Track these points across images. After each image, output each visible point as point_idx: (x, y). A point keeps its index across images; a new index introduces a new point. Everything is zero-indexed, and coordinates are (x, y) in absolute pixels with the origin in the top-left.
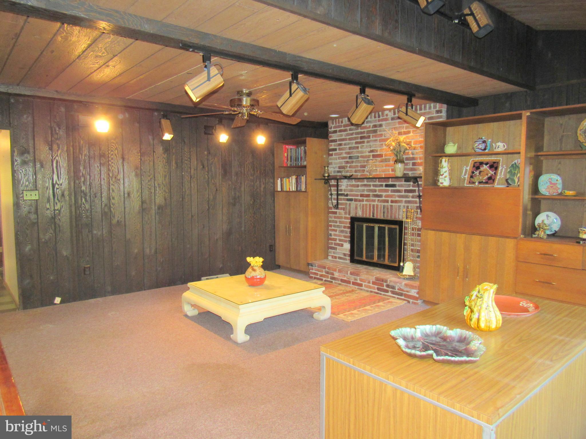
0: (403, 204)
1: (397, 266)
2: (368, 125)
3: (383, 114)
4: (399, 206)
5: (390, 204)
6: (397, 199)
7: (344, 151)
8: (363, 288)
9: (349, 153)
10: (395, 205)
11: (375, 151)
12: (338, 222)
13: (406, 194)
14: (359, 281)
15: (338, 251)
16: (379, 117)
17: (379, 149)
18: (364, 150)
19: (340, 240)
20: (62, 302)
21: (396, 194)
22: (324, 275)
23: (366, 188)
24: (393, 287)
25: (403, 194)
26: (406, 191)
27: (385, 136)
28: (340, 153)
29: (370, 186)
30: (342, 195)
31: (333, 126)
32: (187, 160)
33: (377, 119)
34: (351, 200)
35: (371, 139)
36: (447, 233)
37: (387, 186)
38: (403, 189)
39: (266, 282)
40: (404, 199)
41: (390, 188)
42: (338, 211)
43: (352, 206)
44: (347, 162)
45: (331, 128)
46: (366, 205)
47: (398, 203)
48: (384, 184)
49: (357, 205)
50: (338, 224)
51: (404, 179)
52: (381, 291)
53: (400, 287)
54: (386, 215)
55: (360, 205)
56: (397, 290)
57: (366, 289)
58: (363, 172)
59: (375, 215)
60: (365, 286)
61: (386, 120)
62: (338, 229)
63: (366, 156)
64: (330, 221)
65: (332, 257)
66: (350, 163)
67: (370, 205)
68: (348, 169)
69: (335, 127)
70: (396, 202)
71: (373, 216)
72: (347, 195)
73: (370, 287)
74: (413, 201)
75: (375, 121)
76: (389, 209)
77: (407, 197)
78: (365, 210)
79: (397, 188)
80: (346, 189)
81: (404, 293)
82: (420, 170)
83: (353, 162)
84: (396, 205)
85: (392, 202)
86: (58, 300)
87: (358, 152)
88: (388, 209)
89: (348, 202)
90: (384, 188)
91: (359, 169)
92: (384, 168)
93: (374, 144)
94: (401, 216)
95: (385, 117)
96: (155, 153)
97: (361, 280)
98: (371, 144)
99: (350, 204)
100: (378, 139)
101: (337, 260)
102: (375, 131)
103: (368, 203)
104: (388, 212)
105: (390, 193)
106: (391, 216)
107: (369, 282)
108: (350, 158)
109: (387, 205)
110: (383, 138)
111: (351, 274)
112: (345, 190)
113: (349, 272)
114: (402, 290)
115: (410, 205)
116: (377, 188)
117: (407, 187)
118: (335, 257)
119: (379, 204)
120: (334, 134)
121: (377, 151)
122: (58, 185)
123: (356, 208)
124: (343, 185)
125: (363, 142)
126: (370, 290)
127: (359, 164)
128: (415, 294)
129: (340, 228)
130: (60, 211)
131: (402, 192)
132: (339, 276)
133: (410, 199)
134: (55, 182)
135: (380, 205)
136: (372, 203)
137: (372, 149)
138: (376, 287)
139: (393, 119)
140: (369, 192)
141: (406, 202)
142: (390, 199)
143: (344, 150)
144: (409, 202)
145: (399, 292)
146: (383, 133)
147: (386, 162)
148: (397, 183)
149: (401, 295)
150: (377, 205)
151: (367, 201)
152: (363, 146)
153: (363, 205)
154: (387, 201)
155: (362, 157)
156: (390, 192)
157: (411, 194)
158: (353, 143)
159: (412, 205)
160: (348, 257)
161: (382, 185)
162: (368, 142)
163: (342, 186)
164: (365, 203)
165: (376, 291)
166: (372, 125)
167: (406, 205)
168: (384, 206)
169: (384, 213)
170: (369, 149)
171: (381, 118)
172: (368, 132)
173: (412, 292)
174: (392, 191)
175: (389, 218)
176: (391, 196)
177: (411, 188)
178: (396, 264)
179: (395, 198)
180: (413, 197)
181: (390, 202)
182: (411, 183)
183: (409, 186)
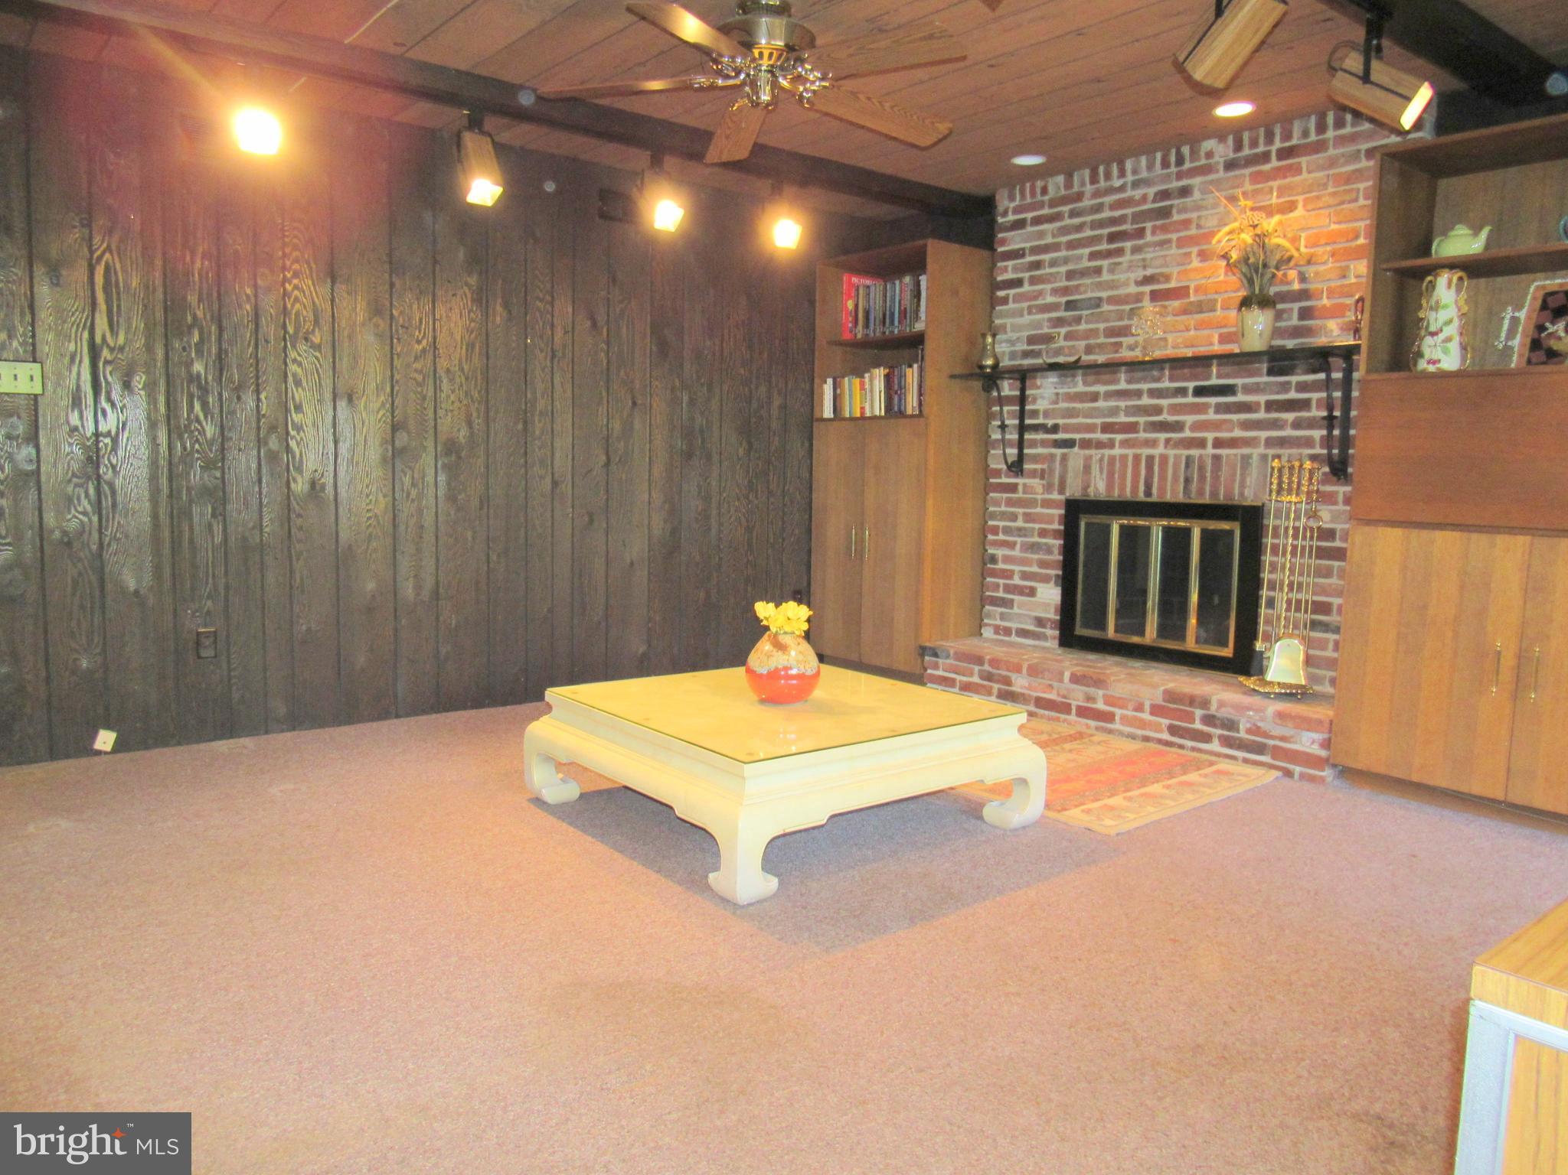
0: (1256, 452)
1: (1231, 655)
2: (1137, 194)
3: (1194, 153)
4: (1246, 459)
5: (1210, 450)
6: (1238, 433)
7: (1048, 287)
8: (1117, 726)
9: (1065, 291)
10: (1227, 456)
11: (1161, 279)
12: (1020, 518)
13: (1274, 415)
14: (1100, 705)
15: (1016, 610)
16: (1180, 161)
17: (1174, 271)
18: (1122, 277)
19: (1025, 576)
20: (119, 747)
21: (1234, 417)
22: (977, 684)
23: (1122, 404)
24: (1231, 725)
25: (1261, 415)
26: (1270, 406)
27: (1199, 226)
28: (1034, 291)
29: (1138, 394)
30: (1036, 428)
31: (1012, 205)
32: (541, 300)
33: (1173, 169)
34: (1069, 444)
35: (1149, 237)
36: (1457, 534)
37: (1200, 392)
38: (1262, 399)
39: (818, 693)
40: (1264, 435)
41: (1213, 400)
42: (1020, 481)
43: (1071, 463)
44: (1059, 322)
45: (1005, 214)
46: (1124, 457)
47: (1241, 448)
48: (1191, 385)
49: (1088, 459)
50: (1020, 523)
51: (1265, 367)
52: (1182, 737)
53: (1255, 725)
54: (1194, 486)
55: (1101, 460)
56: (1242, 734)
57: (1127, 729)
58: (1117, 352)
59: (1155, 491)
60: (1125, 720)
61: (1206, 170)
62: (1019, 540)
63: (1128, 295)
64: (993, 516)
65: (997, 630)
66: (1070, 325)
67: (1137, 458)
68: (1062, 343)
69: (1016, 211)
70: (1233, 443)
71: (1148, 493)
72: (1055, 429)
73: (1143, 725)
74: (1297, 438)
75: (1167, 178)
76: (1209, 468)
77: (1275, 425)
78: (1116, 476)
79: (1240, 397)
80: (1054, 409)
81: (1271, 742)
82: (1329, 332)
83: (1078, 320)
84: (1237, 455)
85: (1218, 443)
86: (105, 739)
87: (1100, 286)
88: (1202, 468)
89: (1059, 452)
90: (1190, 399)
91: (1102, 340)
92: (1192, 333)
93: (1157, 254)
94: (1253, 489)
95: (1203, 162)
96: (438, 268)
97: (1108, 700)
98: (1149, 256)
99: (1064, 457)
100: (1174, 236)
101: (1014, 638)
102: (1165, 213)
103: (1130, 452)
104: (1202, 478)
105: (1211, 416)
106: (1214, 493)
107: (1139, 708)
108: (1070, 305)
109: (1201, 456)
110: (1193, 231)
111: (1075, 679)
112: (1046, 414)
113: (1067, 675)
114: (1266, 735)
115: (1285, 452)
116: (1164, 402)
117: (1278, 393)
118: (1007, 631)
119: (1171, 452)
120: (1012, 233)
121: (1167, 278)
122: (112, 350)
123: (1087, 468)
124: (1043, 398)
125: (1120, 252)
126: (1140, 732)
127: (1102, 326)
128: (1316, 746)
129: (1025, 536)
130: (115, 440)
131: (1258, 411)
132: (1030, 688)
133: (1288, 432)
134: (98, 340)
135: (1175, 456)
136: (1146, 452)
137: (1149, 272)
138: (1165, 722)
139: (1230, 165)
140: (1134, 415)
141: (1270, 442)
142: (1210, 436)
143: (1049, 282)
144: (1282, 442)
145: (1254, 741)
146: (1194, 215)
147: (1201, 312)
148: (1239, 382)
149: (1260, 749)
150: (1164, 459)
151: (1125, 444)
152: (1120, 264)
153: (1112, 459)
154: (1201, 443)
155: (1111, 300)
156: (1211, 411)
157: (1290, 416)
158: (1080, 258)
159: (1295, 451)
160: (1051, 628)
161: (1182, 391)
162: (1136, 250)
163: (1039, 401)
164: (1117, 451)
165: (1166, 736)
166: (1151, 191)
167: (1272, 452)
168: (1189, 461)
169: (1187, 481)
170: (1140, 274)
171: (1187, 165)
172: (1138, 217)
173: (1304, 739)
174: (1220, 409)
175: (1207, 499)
176: (1216, 426)
177: (1293, 395)
178: (1227, 652)
179: (1231, 430)
180: (1297, 425)
181: (1210, 444)
182: (1294, 379)
183: (1285, 387)
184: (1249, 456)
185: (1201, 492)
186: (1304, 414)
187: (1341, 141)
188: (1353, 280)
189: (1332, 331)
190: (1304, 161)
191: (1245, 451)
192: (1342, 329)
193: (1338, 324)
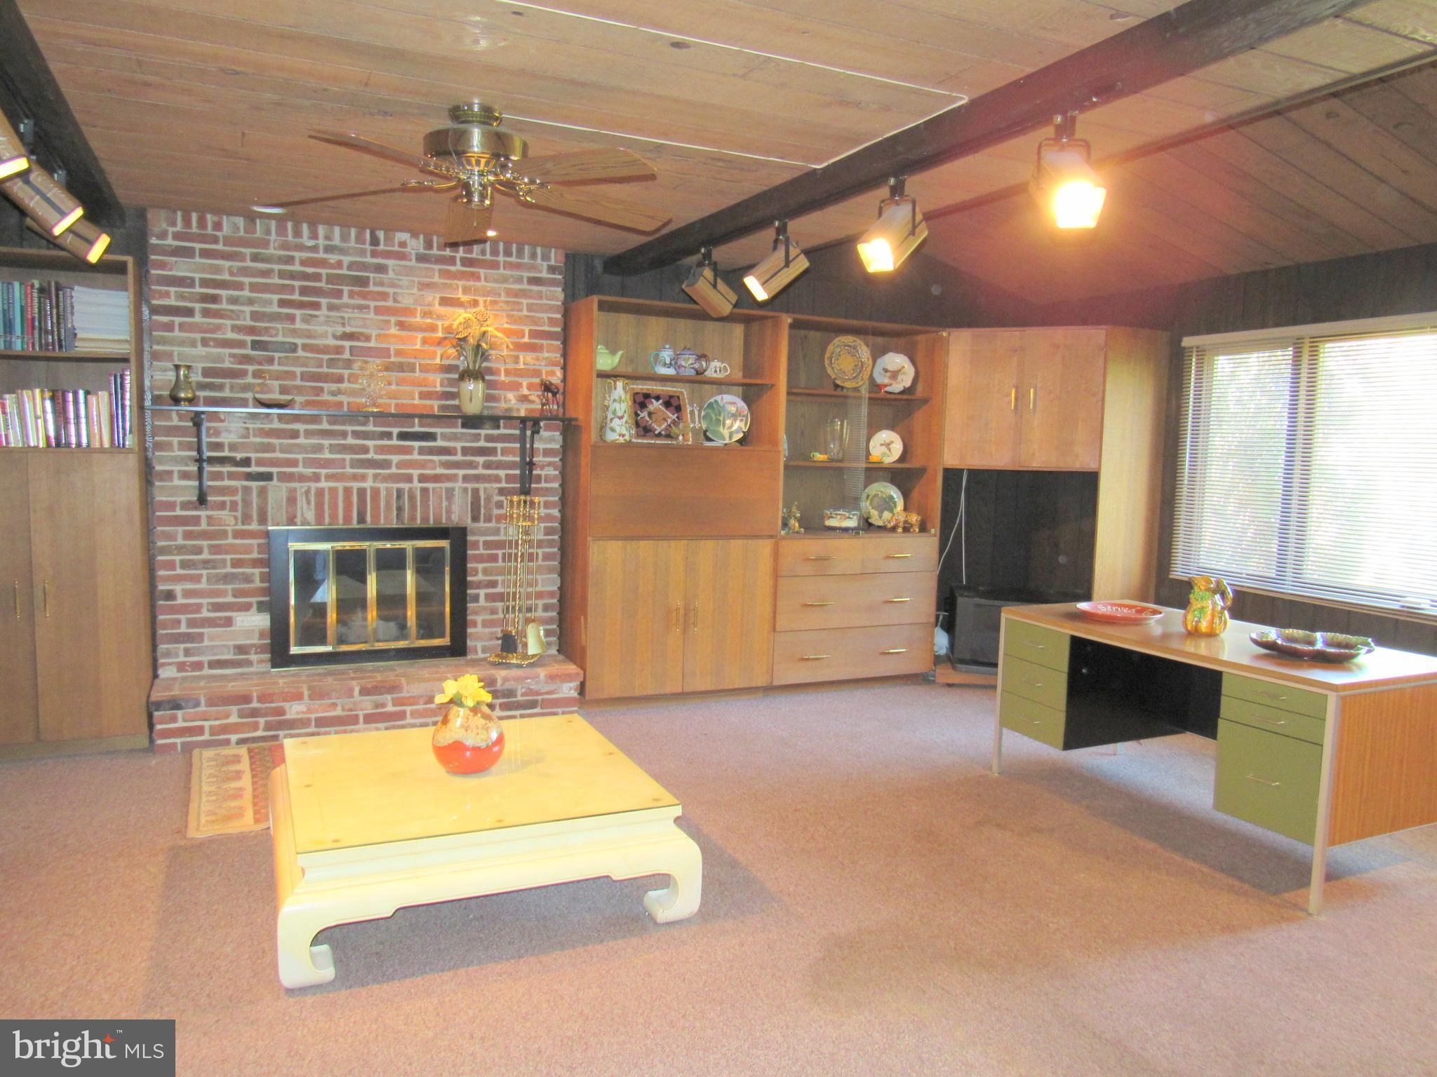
0: (459, 485)
1: (449, 644)
2: (333, 258)
3: (389, 240)
4: (450, 492)
5: (416, 484)
6: (440, 471)
7: (228, 322)
8: (409, 720)
9: (251, 330)
10: (434, 489)
11: (362, 338)
12: (206, 550)
13: (470, 458)
14: (390, 708)
15: (206, 643)
16: (375, 242)
17: (374, 333)
18: (320, 329)
19: (217, 607)
21: (437, 458)
22: (236, 724)
23: (326, 442)
24: (511, 693)
25: (459, 457)
26: (465, 451)
27: (395, 301)
28: (209, 324)
29: (344, 435)
30: (221, 460)
31: (171, 230)
33: (368, 247)
34: (267, 477)
35: (346, 299)
37: (403, 436)
38: (458, 445)
40: (461, 472)
41: (416, 444)
42: (203, 513)
43: (271, 496)
44: (247, 359)
45: (163, 235)
46: (333, 491)
47: (443, 482)
48: (395, 431)
49: (292, 492)
50: (205, 555)
51: (459, 421)
53: (529, 688)
54: (406, 514)
55: (307, 492)
57: (418, 721)
58: (317, 395)
59: (369, 519)
61: (401, 256)
62: (204, 572)
63: (326, 346)
64: (164, 551)
65: (181, 667)
66: (260, 364)
67: (348, 491)
68: (250, 379)
69: (177, 236)
70: (436, 478)
71: (362, 519)
72: (246, 462)
74: (489, 476)
75: (362, 252)
76: (419, 498)
77: (471, 465)
78: (326, 507)
79: (440, 443)
80: (243, 443)
81: (540, 698)
82: (506, 400)
83: (271, 361)
84: (441, 488)
85: (423, 478)
87: (294, 332)
88: (412, 497)
89: (254, 484)
90: (395, 442)
91: (298, 382)
92: (394, 387)
93: (356, 315)
94: (458, 514)
95: (396, 248)
97: (396, 702)
98: (346, 315)
99: (263, 492)
100: (372, 304)
101: (207, 671)
102: (363, 282)
103: (340, 486)
104: (413, 506)
105: (416, 456)
106: (425, 519)
108: (256, 345)
109: (409, 489)
110: (390, 303)
111: (365, 692)
112: (233, 447)
113: (357, 690)
115: (481, 486)
116: (370, 443)
117: (472, 442)
118: (198, 666)
119: (382, 486)
120: (174, 259)
121: (368, 338)
123: (292, 500)
124: (230, 432)
125: (316, 306)
127: (298, 370)
128: (572, 692)
129: (214, 568)
131: (455, 454)
132: (309, 711)
133: (481, 471)
135: (387, 489)
136: (356, 485)
137: (348, 329)
139: (421, 258)
140: (340, 452)
141: (466, 478)
142: (416, 473)
143: (230, 318)
144: (477, 478)
145: (528, 700)
146: (391, 290)
147: (403, 371)
148: (438, 430)
149: (533, 704)
150: (376, 492)
151: (329, 477)
152: (316, 316)
153: (320, 493)
154: (409, 479)
155: (306, 347)
156: (415, 452)
157: (481, 460)
158: (270, 302)
159: (487, 485)
160: (256, 653)
161: (388, 435)
162: (331, 307)
163: (224, 435)
164: (323, 484)
166: (347, 260)
167: (470, 486)
168: (400, 493)
169: (400, 509)
170: (340, 330)
171: (382, 247)
172: (331, 279)
173: (564, 689)
174: (422, 451)
175: (418, 523)
176: (422, 465)
177: (482, 444)
178: (445, 641)
179: (435, 468)
180: (487, 466)
181: (416, 479)
182: (483, 432)
183: (477, 438)
184: (453, 489)
185: (413, 518)
186: (494, 458)
187: (509, 266)
188: (522, 367)
189: (510, 400)
190: (482, 272)
191: (449, 485)
192: (518, 401)
193: (514, 396)
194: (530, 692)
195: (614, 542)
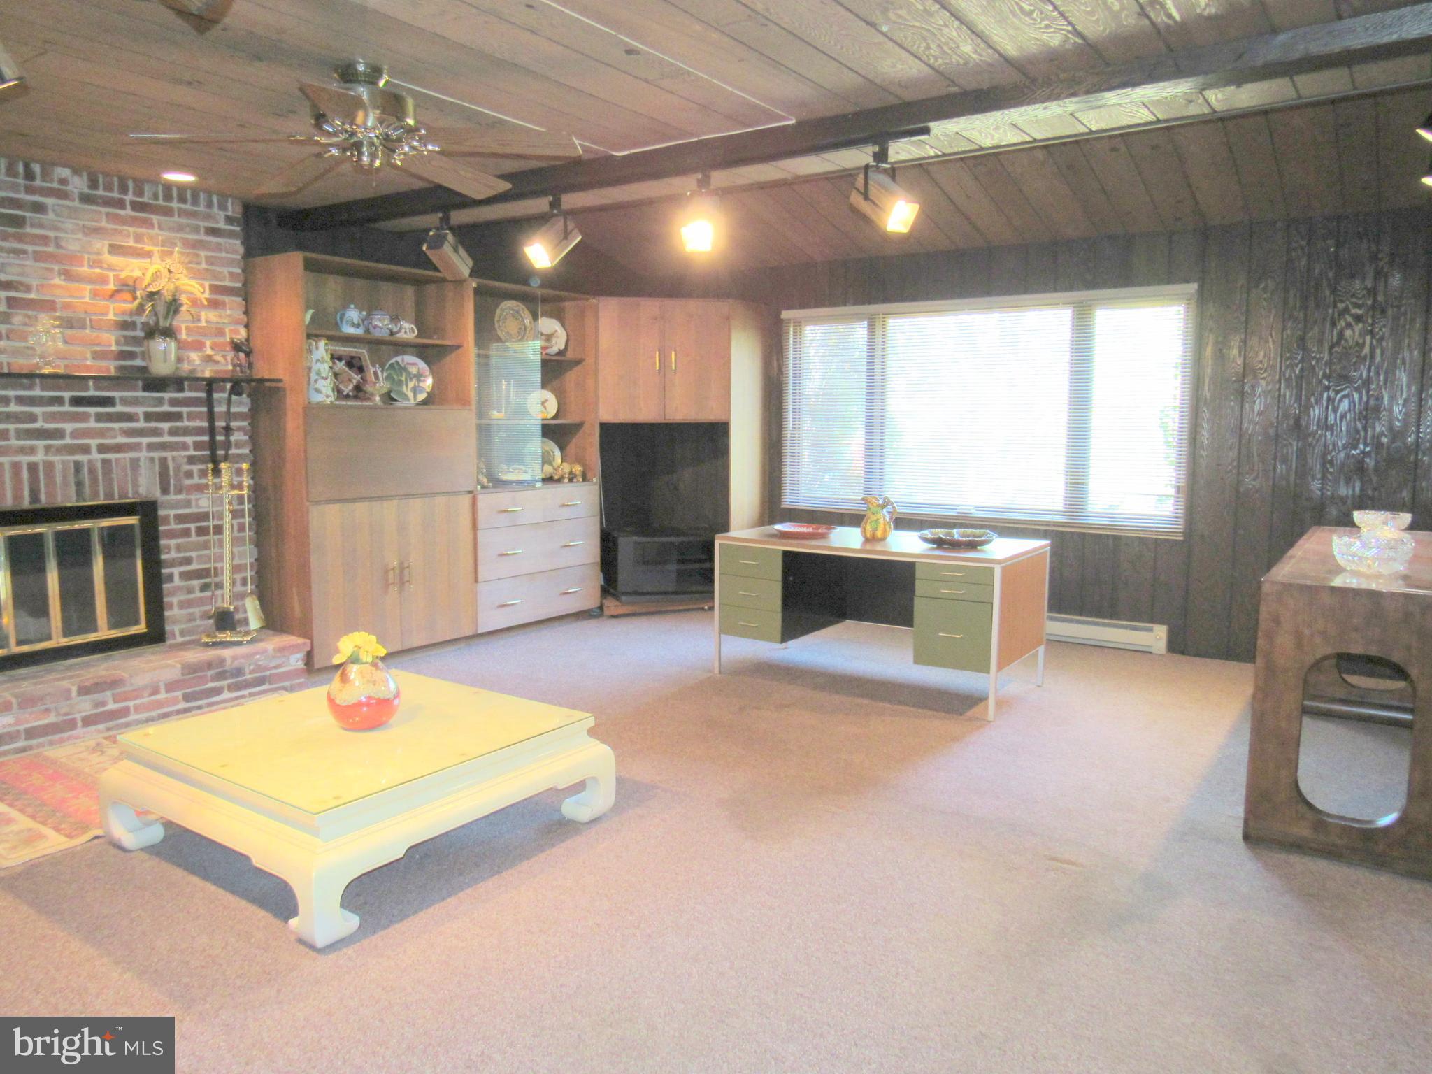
0: (143, 455)
1: (143, 630)
3: (46, 175)
4: (135, 463)
5: (96, 456)
6: (122, 440)
10: (117, 460)
11: (20, 288)
13: (153, 424)
16: (30, 175)
17: (34, 282)
21: (116, 425)
24: (239, 672)
25: (141, 424)
26: (149, 417)
27: (58, 246)
29: (6, 401)
33: (22, 181)
37: (77, 401)
38: (140, 410)
40: (145, 441)
41: (92, 410)
47: (126, 452)
48: (67, 395)
51: (140, 384)
52: (196, 699)
53: (257, 665)
54: (87, 490)
57: (143, 716)
59: (42, 497)
61: (62, 195)
67: (16, 467)
70: (119, 448)
71: (35, 500)
74: (176, 443)
75: (15, 187)
76: (100, 471)
77: (156, 432)
79: (119, 408)
84: (125, 458)
85: (102, 449)
88: (92, 471)
90: (67, 408)
93: (12, 261)
94: (146, 487)
95: (57, 185)
97: (120, 698)
100: (30, 248)
102: (18, 222)
103: (5, 460)
104: (94, 480)
105: (92, 424)
106: (109, 495)
109: (90, 461)
110: (51, 249)
113: (73, 690)
114: (265, 669)
115: (169, 455)
116: (38, 410)
117: (155, 406)
119: (56, 459)
121: (27, 288)
128: (299, 662)
131: (138, 420)
132: (19, 723)
133: (166, 438)
135: (61, 462)
136: (24, 460)
138: (179, 694)
139: (86, 199)
141: (151, 447)
142: (93, 443)
144: (163, 446)
145: (255, 678)
146: (52, 234)
147: (73, 327)
148: (116, 394)
150: (50, 466)
154: (87, 450)
156: (92, 419)
157: (165, 426)
159: (174, 454)
161: (59, 401)
165: (183, 705)
167: (156, 455)
168: (78, 466)
169: (79, 485)
171: (39, 183)
173: (289, 661)
174: (100, 418)
175: (101, 501)
176: (101, 433)
177: (166, 408)
178: (141, 628)
179: (115, 437)
180: (173, 432)
181: (94, 449)
182: (167, 395)
183: (160, 402)
184: (138, 460)
185: (95, 495)
186: (178, 424)
187: (182, 213)
188: (204, 324)
189: (194, 361)
190: (155, 219)
191: (133, 455)
192: (202, 361)
193: (198, 356)
194: (259, 668)
195: (331, 506)
